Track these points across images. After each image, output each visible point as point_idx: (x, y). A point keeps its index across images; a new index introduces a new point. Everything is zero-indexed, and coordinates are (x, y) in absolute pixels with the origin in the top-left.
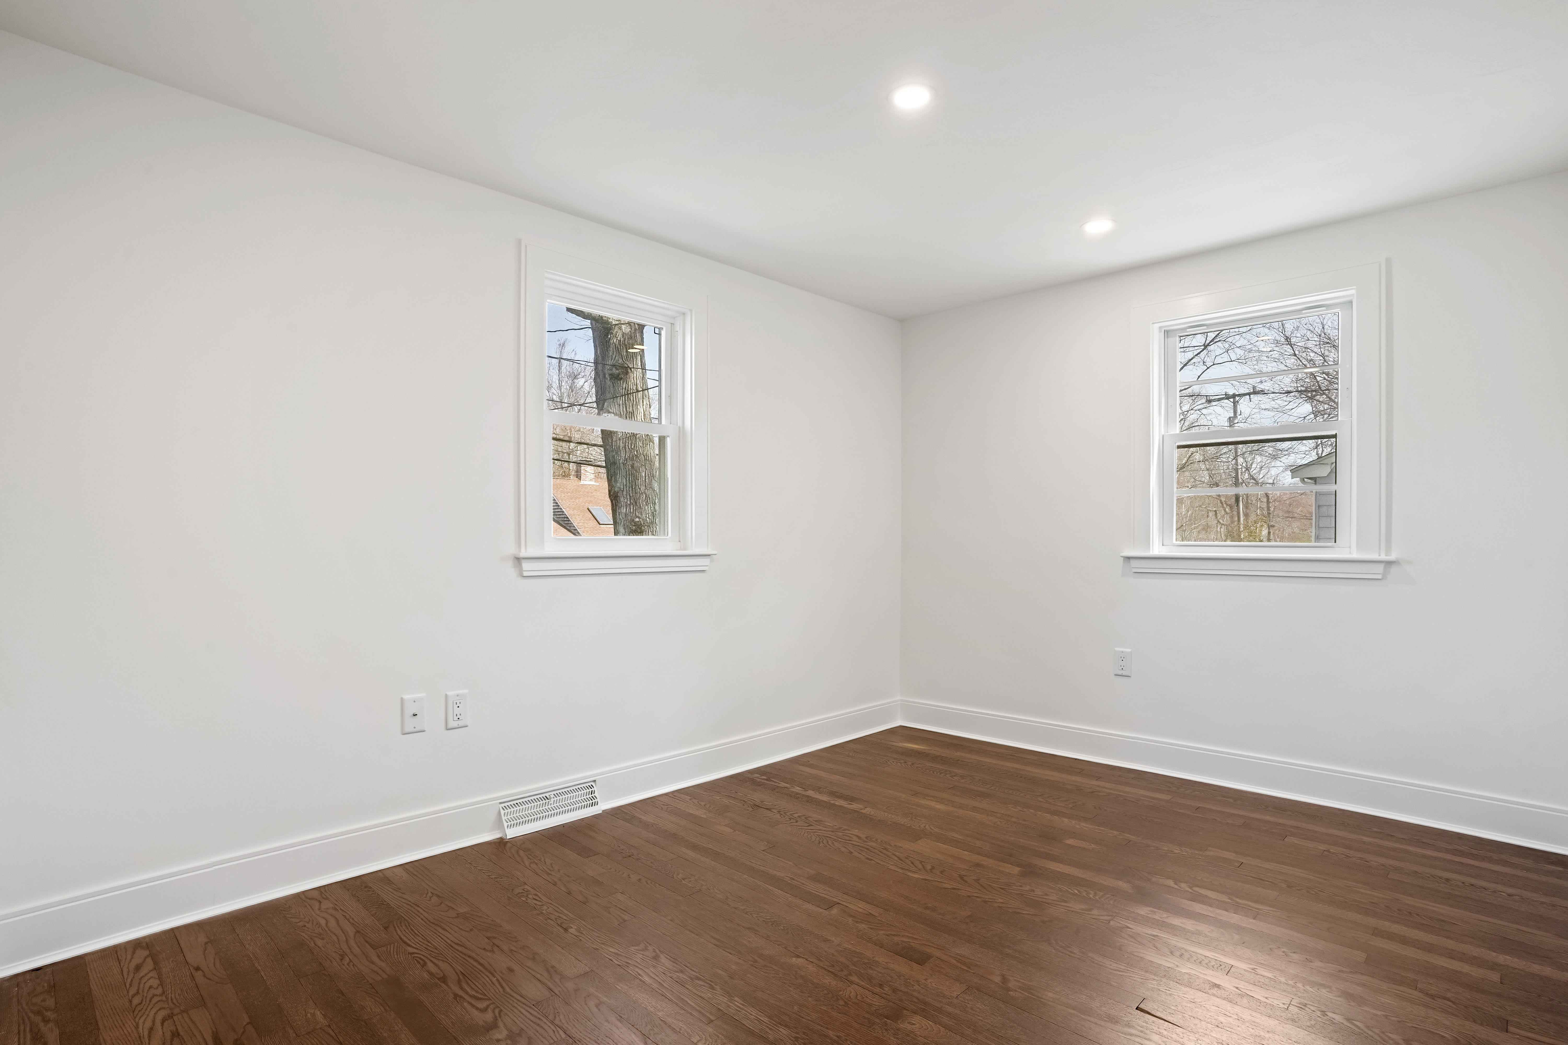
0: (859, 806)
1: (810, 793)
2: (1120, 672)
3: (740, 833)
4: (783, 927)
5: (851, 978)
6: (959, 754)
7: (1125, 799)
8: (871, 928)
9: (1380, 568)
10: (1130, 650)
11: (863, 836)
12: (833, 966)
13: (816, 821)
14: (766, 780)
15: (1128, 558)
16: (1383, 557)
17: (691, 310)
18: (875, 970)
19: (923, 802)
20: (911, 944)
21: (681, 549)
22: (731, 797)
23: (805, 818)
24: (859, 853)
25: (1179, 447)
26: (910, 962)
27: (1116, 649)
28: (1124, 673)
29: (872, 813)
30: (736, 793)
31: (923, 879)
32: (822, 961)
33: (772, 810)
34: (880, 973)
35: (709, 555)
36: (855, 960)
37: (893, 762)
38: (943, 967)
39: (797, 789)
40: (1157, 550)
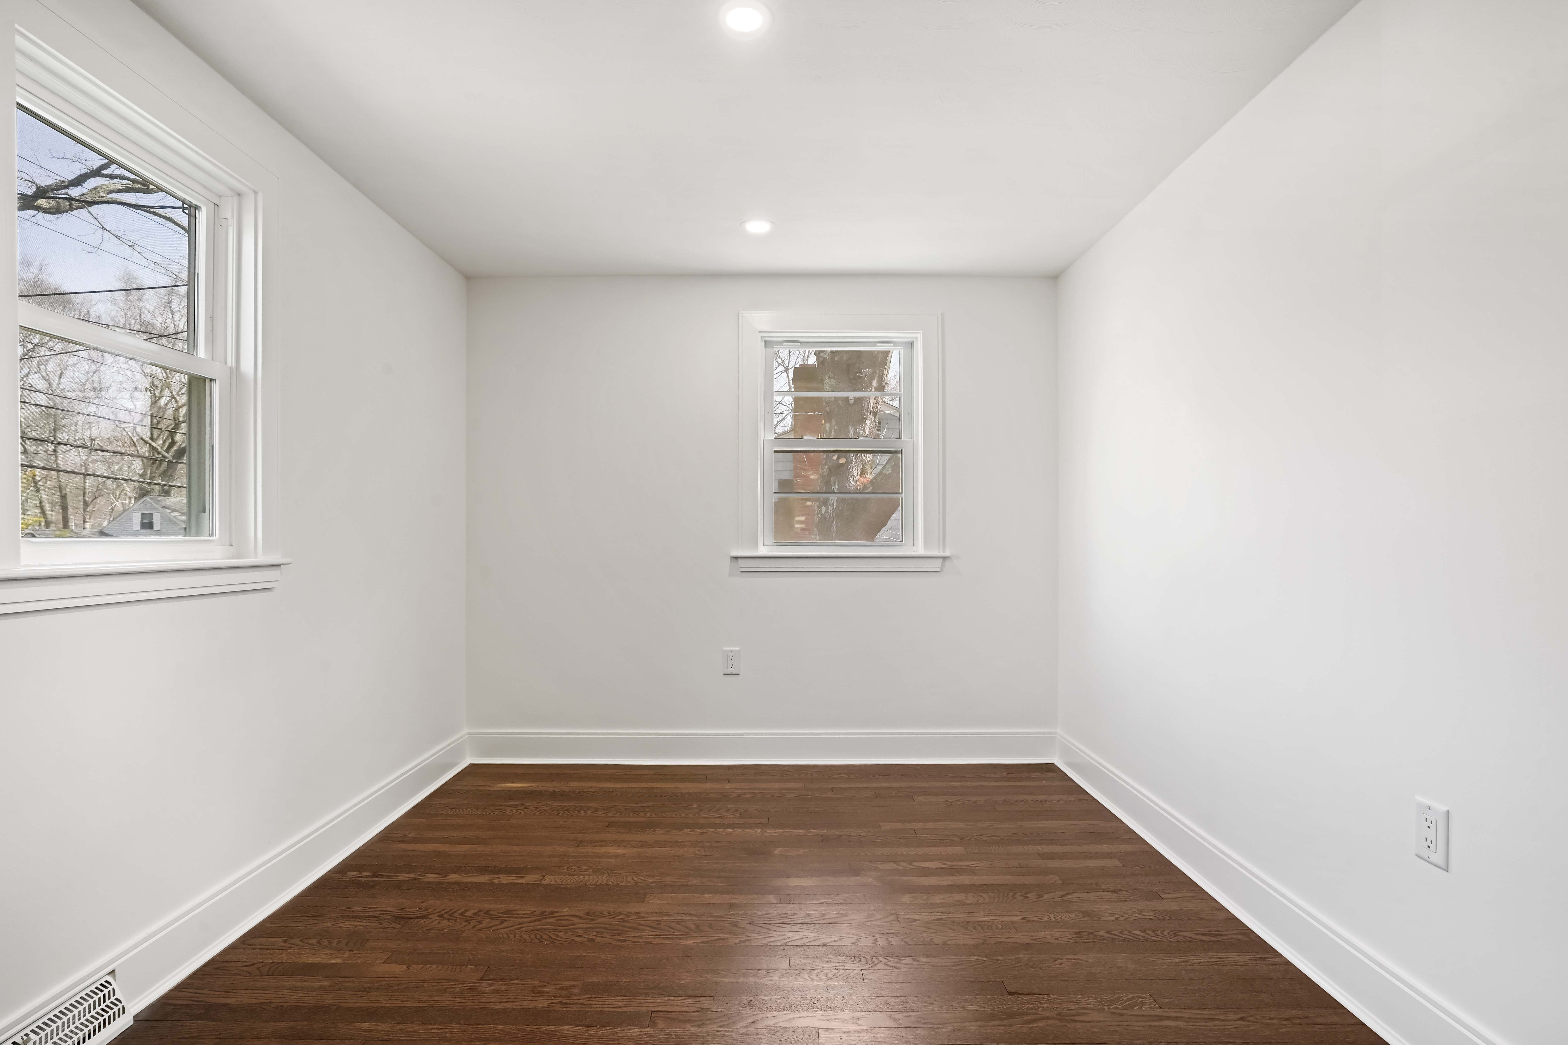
0: (533, 876)
1: (453, 877)
2: (729, 671)
3: (421, 966)
6: (573, 785)
7: (772, 796)
9: (939, 562)
10: (738, 649)
11: (581, 914)
13: (503, 913)
14: (372, 876)
15: (737, 558)
16: (941, 554)
17: (255, 193)
19: (603, 850)
21: (233, 558)
22: (348, 917)
23: (485, 913)
24: (602, 937)
25: (776, 452)
27: (725, 649)
28: (733, 672)
29: (559, 881)
30: (349, 908)
31: (702, 943)
33: (430, 916)
35: (279, 565)
37: (512, 811)
39: (431, 877)
40: (763, 551)
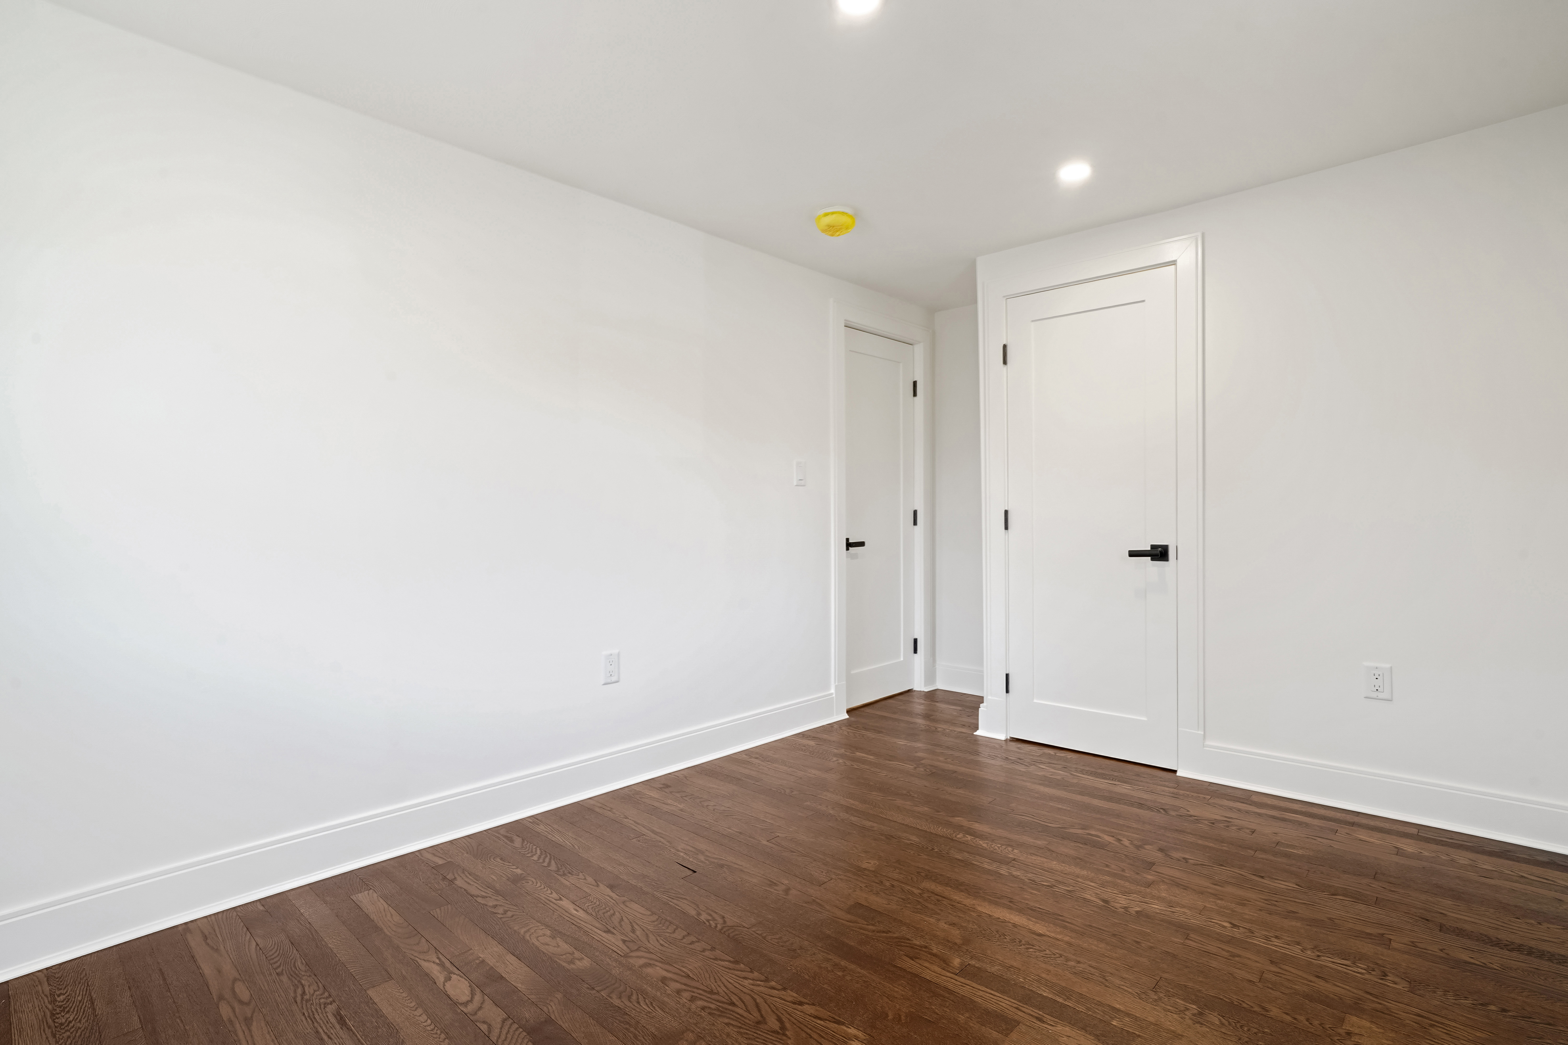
4: (1006, 939)
5: (919, 891)
8: (909, 939)
12: (938, 900)
18: (899, 898)
20: (865, 923)
26: (867, 905)
32: (950, 904)
34: (894, 896)
36: (919, 907)
38: (837, 902)
